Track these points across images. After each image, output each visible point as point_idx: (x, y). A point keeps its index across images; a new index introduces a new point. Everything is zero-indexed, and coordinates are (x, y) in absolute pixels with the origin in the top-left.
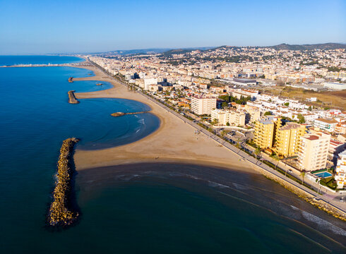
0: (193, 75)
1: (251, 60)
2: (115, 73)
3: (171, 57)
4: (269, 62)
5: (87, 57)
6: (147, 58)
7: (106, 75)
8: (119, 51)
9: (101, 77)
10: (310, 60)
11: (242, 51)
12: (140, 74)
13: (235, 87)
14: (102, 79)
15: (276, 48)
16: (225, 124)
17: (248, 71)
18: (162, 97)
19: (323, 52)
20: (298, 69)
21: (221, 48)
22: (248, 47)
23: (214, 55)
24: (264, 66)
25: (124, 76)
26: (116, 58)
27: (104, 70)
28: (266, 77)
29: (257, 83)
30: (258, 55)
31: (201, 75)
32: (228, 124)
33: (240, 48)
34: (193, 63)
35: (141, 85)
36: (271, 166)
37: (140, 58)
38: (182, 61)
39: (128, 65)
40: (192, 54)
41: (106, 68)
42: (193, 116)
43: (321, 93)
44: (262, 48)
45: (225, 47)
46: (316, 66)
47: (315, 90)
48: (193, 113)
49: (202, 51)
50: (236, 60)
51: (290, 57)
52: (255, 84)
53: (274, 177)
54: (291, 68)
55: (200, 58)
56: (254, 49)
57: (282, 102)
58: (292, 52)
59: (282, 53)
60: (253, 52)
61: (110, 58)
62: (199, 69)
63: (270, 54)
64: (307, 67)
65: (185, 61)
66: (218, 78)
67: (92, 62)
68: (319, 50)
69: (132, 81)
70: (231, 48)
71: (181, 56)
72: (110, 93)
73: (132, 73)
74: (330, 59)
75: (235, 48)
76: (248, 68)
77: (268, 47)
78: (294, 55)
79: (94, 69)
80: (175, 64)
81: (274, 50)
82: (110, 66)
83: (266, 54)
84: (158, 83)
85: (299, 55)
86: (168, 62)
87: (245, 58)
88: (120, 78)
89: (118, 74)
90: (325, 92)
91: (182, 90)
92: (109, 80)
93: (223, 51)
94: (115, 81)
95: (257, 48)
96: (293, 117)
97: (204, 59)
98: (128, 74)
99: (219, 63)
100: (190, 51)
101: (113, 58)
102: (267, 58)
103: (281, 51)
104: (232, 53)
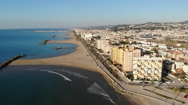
1: (163, 29)
3: (118, 28)
11: (161, 25)
15: (182, 23)
21: (148, 23)
22: (165, 23)
28: (162, 36)
29: (153, 38)
32: (108, 53)
33: (160, 23)
40: (130, 27)
44: (174, 23)
45: (150, 23)
48: (97, 48)
50: (153, 29)
56: (169, 24)
57: (155, 45)
59: (184, 26)
70: (154, 23)
75: (157, 24)
77: (177, 23)
83: (175, 26)
84: (92, 37)
87: (159, 28)
93: (149, 25)
95: (171, 23)
96: (151, 50)
97: (135, 29)
98: (83, 34)
100: (129, 25)
102: (174, 28)
103: (184, 25)
104: (154, 26)
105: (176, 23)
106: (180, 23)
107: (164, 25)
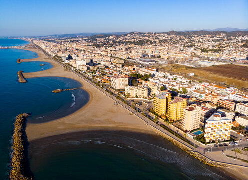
0: (112, 56)
1: (151, 43)
2: (54, 55)
3: (96, 41)
4: (164, 45)
5: (31, 40)
6: (78, 41)
7: (47, 57)
8: (56, 36)
9: (43, 59)
10: (190, 43)
11: (145, 36)
12: (73, 56)
13: (141, 66)
14: (44, 60)
15: (169, 34)
16: (135, 97)
17: (150, 53)
18: (90, 75)
19: (198, 37)
20: (183, 51)
21: (131, 34)
22: (149, 33)
23: (126, 39)
24: (160, 48)
25: (61, 58)
26: (54, 42)
27: (45, 53)
28: (162, 58)
29: (156, 62)
30: (156, 39)
31: (118, 56)
32: (137, 97)
34: (111, 46)
35: (74, 66)
36: (165, 129)
37: (72, 42)
39: (64, 48)
40: (110, 38)
41: (47, 51)
42: (113, 91)
43: (197, 69)
44: (159, 34)
45: (133, 33)
46: (194, 48)
47: (194, 67)
48: (113, 88)
49: (118, 36)
50: (141, 43)
51: (177, 41)
52: (154, 63)
53: (168, 137)
54: (178, 49)
55: (117, 42)
57: (172, 78)
58: (178, 37)
59: (172, 38)
60: (153, 37)
61: (49, 41)
62: (116, 51)
63: (164, 38)
64: (188, 49)
65: (105, 45)
66: (129, 58)
67: (36, 45)
68: (196, 36)
69: (67, 62)
70: (137, 34)
71: (103, 40)
72: (51, 73)
73: (67, 55)
74: (202, 43)
75: (141, 34)
76: (150, 50)
77: (162, 33)
78: (180, 40)
79: (37, 51)
80: (99, 47)
81: (166, 36)
82: (49, 48)
83: (162, 38)
84: (87, 64)
85: (183, 40)
86: (94, 45)
87: (147, 42)
88: (58, 59)
89: (56, 56)
90: (199, 68)
91: (105, 69)
92: (49, 61)
93: (132, 36)
94: (54, 62)
95: (155, 34)
96: (180, 89)
97: (119, 43)
98: (64, 56)
99: (129, 46)
100: (109, 35)
101: (52, 41)
103: (172, 36)
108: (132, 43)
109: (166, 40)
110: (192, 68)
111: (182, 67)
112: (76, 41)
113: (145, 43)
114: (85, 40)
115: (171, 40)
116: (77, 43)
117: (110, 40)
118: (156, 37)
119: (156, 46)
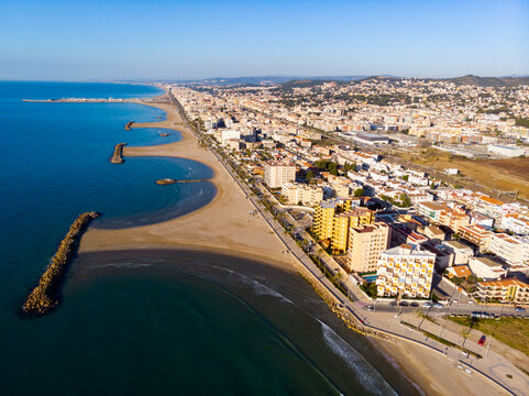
0: (305, 125)
1: (408, 100)
2: (193, 118)
3: (291, 91)
4: (433, 105)
5: (169, 88)
6: (254, 92)
7: (180, 120)
9: (174, 122)
10: (501, 103)
11: (402, 85)
12: (227, 122)
13: (347, 147)
14: (172, 126)
15: (457, 81)
16: (296, 202)
17: (389, 121)
18: (237, 160)
20: (471, 120)
21: (370, 79)
22: (412, 79)
25: (203, 123)
26: (211, 91)
28: (410, 133)
29: (390, 141)
30: (424, 92)
31: (316, 125)
32: (300, 203)
33: (400, 81)
35: (219, 139)
37: (243, 93)
38: (302, 99)
39: (220, 105)
40: (323, 88)
41: (186, 109)
42: (263, 189)
43: (476, 160)
44: (435, 80)
45: (375, 78)
46: (503, 115)
47: (469, 155)
48: (266, 185)
49: (340, 83)
50: (383, 101)
51: (472, 99)
52: (387, 142)
54: (461, 118)
56: (422, 83)
58: (479, 88)
59: (462, 91)
60: (418, 87)
62: (318, 114)
63: (444, 91)
64: (486, 116)
65: (305, 100)
66: (338, 130)
67: (173, 96)
69: (210, 131)
70: (385, 80)
75: (392, 81)
76: (394, 116)
77: (443, 80)
78: (480, 95)
80: (289, 104)
81: (451, 86)
82: (192, 104)
83: (437, 91)
84: (242, 137)
85: (488, 95)
87: (399, 98)
88: (197, 125)
89: (197, 119)
90: (483, 159)
91: (273, 148)
92: (181, 128)
93: (373, 84)
95: (427, 81)
97: (337, 98)
98: (209, 120)
99: (355, 106)
100: (320, 82)
101: (206, 90)
102: (434, 98)
103: (462, 87)
104: (384, 89)
105: (440, 80)
106: (450, 80)
107: (410, 87)
108: (363, 99)
109: (445, 95)
110: (464, 158)
111: (443, 154)
112: (250, 91)
113: (393, 101)
114: (271, 90)
115: (457, 95)
116: (252, 95)
117: (320, 92)
118: (426, 87)
119: (414, 107)
